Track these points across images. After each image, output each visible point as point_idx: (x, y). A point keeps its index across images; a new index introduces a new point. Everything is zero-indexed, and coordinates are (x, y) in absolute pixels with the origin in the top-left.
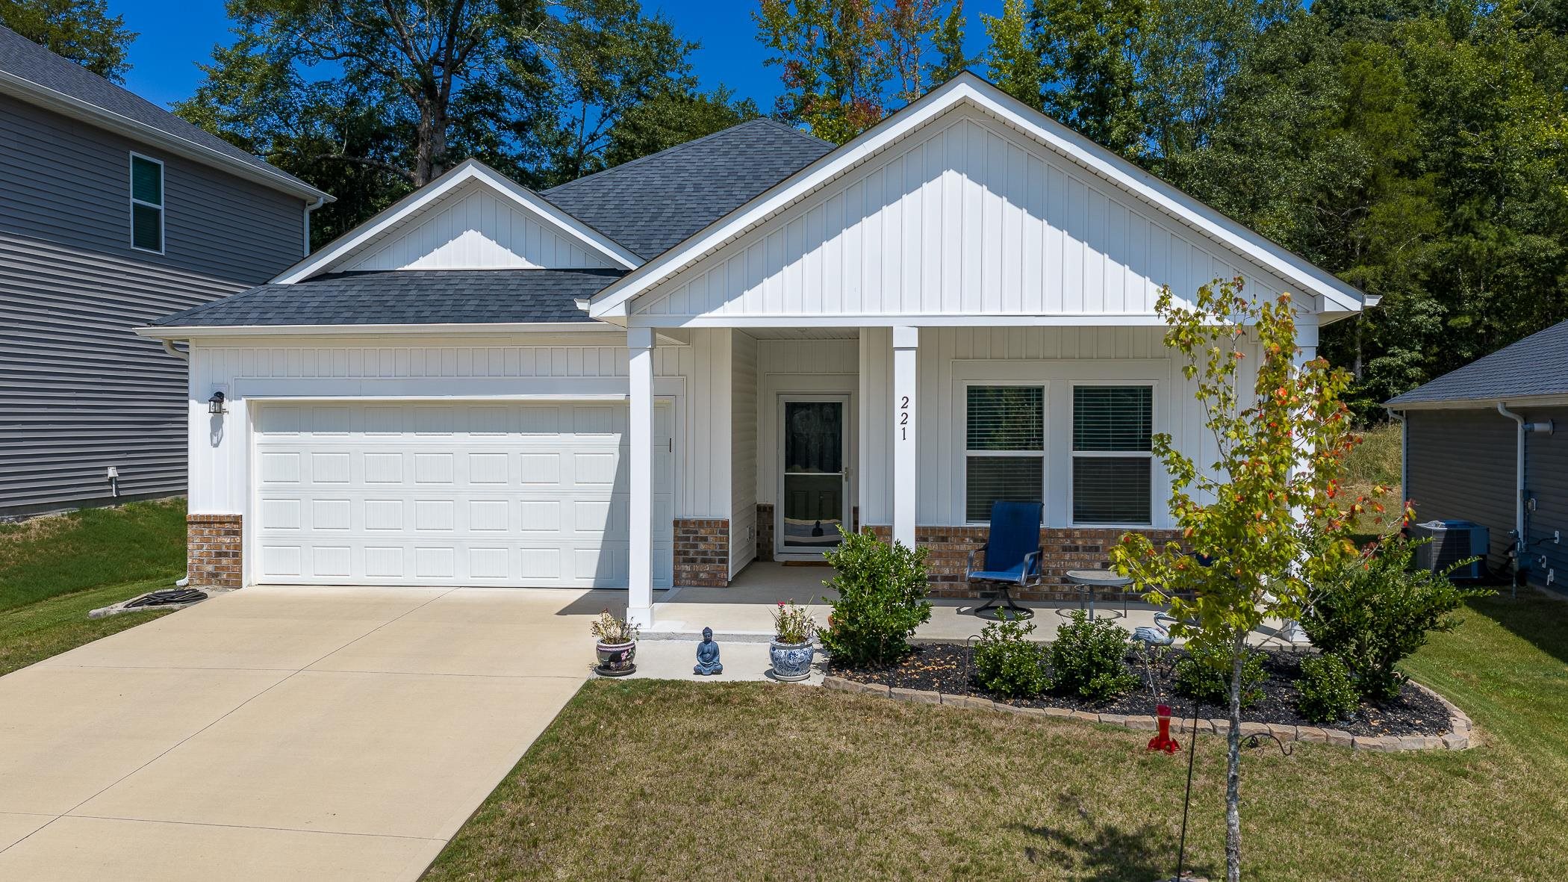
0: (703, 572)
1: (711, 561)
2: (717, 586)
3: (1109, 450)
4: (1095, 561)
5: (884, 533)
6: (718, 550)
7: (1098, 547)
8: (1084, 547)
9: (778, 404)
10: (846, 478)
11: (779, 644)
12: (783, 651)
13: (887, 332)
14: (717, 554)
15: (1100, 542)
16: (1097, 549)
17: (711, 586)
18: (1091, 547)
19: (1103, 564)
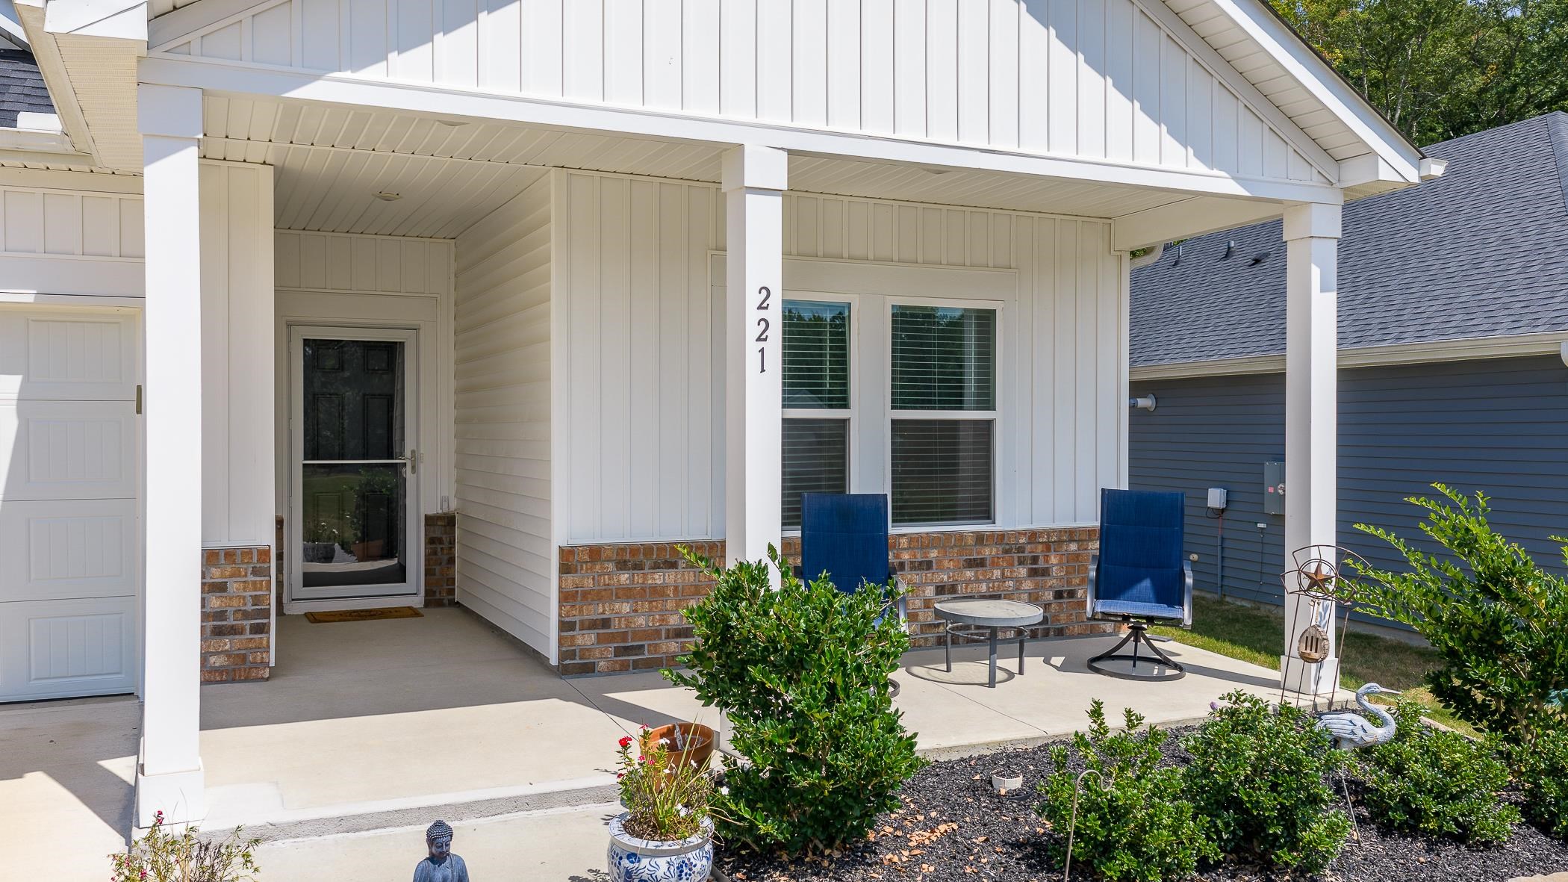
0: (217, 653)
1: (234, 631)
2: (247, 680)
3: (934, 408)
4: (926, 584)
5: (603, 556)
6: (249, 607)
7: (931, 562)
8: (911, 563)
9: (290, 341)
10: (413, 467)
11: (637, 843)
12: (662, 862)
13: (730, 154)
14: (246, 615)
15: (933, 554)
16: (928, 565)
17: (233, 681)
18: (921, 563)
19: (937, 587)
